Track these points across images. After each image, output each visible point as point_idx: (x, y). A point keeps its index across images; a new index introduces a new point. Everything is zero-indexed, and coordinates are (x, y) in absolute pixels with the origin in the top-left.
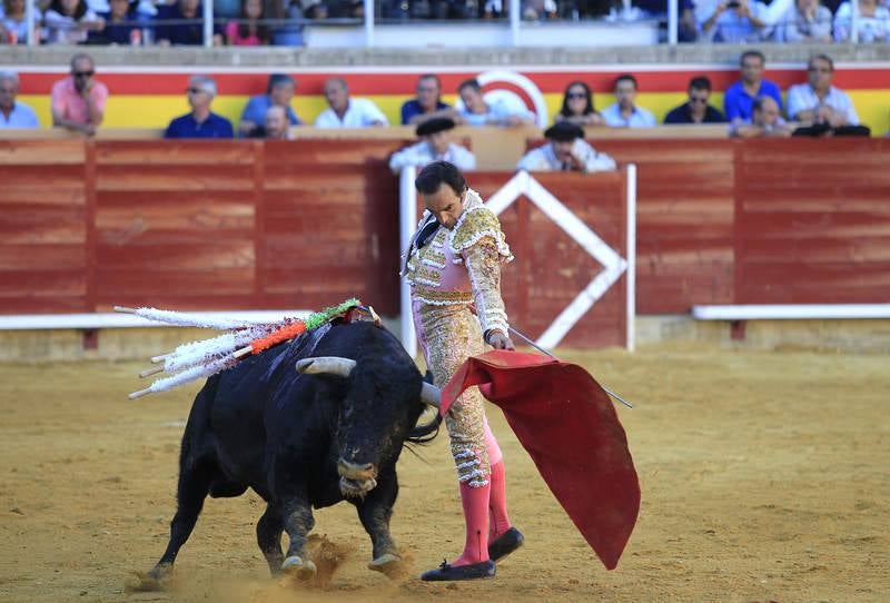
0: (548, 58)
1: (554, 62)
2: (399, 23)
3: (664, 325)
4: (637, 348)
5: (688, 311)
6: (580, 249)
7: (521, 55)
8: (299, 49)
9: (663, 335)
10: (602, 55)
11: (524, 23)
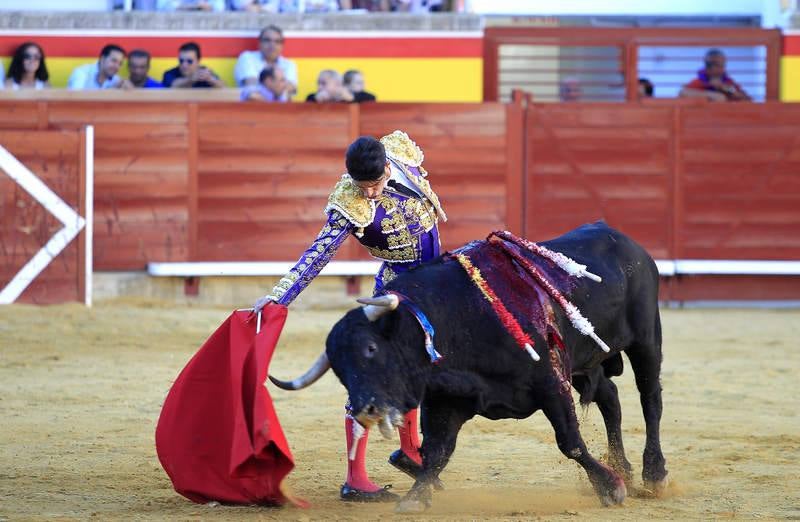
0: (6, 21)
1: (11, 26)
3: (120, 282)
4: (95, 303)
5: (145, 268)
6: (40, 207)
9: (120, 291)
10: (58, 19)
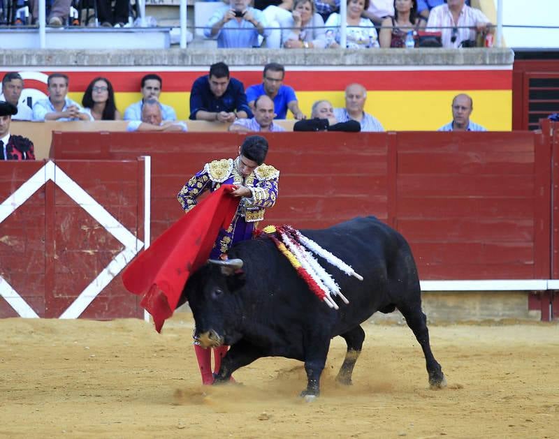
11: (49, 29)
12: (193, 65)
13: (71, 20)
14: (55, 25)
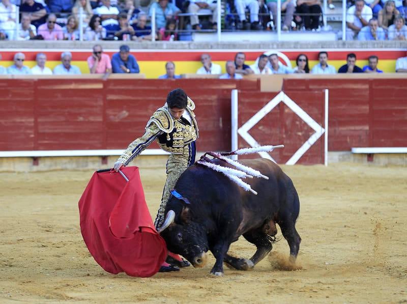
0: (292, 46)
1: (295, 48)
2: (232, 31)
3: (340, 156)
4: (328, 164)
5: (350, 150)
6: (305, 124)
7: (282, 45)
8: (190, 42)
9: (339, 159)
10: (314, 45)
11: (282, 32)
12: (348, 48)
13: (292, 28)
14: (285, 30)
